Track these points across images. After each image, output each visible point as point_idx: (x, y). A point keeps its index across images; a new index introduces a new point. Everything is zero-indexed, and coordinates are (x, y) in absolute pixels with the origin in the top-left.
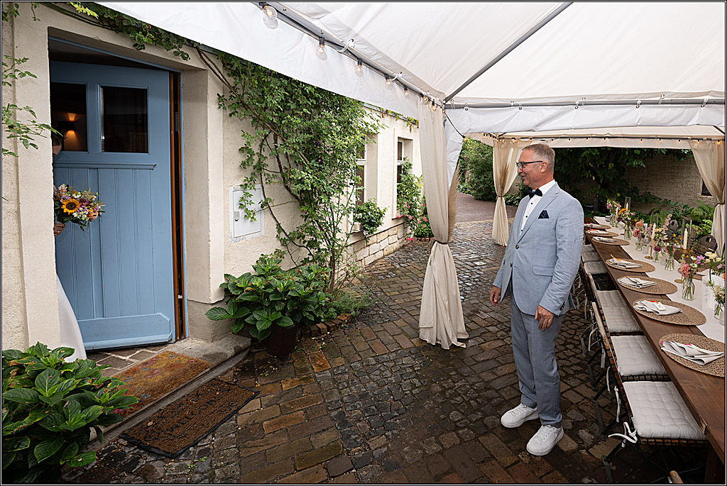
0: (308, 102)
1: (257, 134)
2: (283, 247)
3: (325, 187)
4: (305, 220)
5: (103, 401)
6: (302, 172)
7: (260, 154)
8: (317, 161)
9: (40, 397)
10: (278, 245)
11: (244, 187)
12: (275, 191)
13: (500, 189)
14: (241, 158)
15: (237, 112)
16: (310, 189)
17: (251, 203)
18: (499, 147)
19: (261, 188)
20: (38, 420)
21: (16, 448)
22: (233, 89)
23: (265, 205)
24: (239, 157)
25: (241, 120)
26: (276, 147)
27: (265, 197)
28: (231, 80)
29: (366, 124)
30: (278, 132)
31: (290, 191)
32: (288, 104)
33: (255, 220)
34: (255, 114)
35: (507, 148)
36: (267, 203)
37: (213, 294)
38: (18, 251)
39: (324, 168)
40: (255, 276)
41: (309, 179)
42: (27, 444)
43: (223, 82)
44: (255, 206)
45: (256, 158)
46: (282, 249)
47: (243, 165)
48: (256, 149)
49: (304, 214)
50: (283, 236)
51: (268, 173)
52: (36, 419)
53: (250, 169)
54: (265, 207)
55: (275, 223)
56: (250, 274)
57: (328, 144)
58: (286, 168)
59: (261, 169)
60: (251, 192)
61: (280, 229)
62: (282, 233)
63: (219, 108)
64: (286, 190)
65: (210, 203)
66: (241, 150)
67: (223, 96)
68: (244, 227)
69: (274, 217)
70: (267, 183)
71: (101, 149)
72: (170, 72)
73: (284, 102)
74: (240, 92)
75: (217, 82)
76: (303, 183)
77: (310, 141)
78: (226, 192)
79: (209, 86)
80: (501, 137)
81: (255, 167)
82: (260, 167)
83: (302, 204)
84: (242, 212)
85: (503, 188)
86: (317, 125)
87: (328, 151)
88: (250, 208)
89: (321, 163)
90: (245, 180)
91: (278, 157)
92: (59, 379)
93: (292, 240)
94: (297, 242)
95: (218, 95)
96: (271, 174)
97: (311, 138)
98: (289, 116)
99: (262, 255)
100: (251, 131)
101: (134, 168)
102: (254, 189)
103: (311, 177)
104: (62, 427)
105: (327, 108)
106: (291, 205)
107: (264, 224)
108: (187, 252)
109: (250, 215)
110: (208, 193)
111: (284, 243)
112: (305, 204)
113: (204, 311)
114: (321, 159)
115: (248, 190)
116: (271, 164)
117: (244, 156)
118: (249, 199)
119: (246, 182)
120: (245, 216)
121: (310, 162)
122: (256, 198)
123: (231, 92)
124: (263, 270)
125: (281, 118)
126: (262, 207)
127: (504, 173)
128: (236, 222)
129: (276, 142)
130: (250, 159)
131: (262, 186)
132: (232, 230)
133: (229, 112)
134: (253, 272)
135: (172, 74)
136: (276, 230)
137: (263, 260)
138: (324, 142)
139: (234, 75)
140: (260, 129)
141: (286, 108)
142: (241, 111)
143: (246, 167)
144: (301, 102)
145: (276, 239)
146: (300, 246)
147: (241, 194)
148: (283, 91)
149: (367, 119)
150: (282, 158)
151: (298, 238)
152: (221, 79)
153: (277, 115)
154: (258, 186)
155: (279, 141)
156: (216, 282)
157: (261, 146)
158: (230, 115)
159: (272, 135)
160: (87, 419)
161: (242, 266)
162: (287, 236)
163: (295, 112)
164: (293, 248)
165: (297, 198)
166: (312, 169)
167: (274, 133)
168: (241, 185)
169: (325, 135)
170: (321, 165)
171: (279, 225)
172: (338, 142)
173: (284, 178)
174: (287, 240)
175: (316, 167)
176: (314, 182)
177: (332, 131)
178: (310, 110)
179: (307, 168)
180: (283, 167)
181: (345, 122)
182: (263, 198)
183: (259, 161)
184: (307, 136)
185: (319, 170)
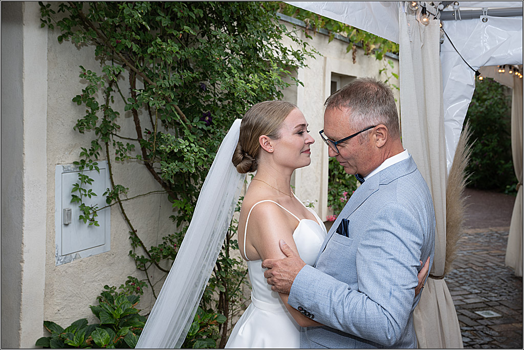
0: (191, 14)
1: (107, 72)
2: (140, 273)
4: (178, 224)
6: (180, 140)
7: (106, 108)
8: (202, 119)
11: (80, 165)
12: (131, 173)
14: (75, 114)
15: (72, 34)
16: (194, 170)
17: (91, 194)
19: (106, 166)
23: (113, 197)
24: (73, 112)
26: (134, 94)
27: (112, 183)
29: (284, 51)
30: (137, 67)
31: (152, 172)
32: (158, 19)
33: (96, 224)
34: (100, 37)
36: (117, 196)
39: (213, 133)
40: (99, 326)
41: (192, 151)
44: (97, 200)
45: (100, 114)
46: (139, 276)
47: (80, 127)
48: (100, 99)
49: (176, 215)
50: (140, 253)
51: (121, 140)
53: (90, 135)
54: (113, 202)
55: (128, 230)
56: (86, 322)
57: (220, 87)
58: (149, 133)
59: (107, 134)
60: (92, 174)
61: (135, 240)
62: (139, 248)
63: (42, 26)
65: (25, 195)
66: (77, 100)
67: (49, 5)
68: (78, 237)
69: (127, 219)
70: (117, 158)
73: (150, 15)
76: (181, 160)
77: (188, 85)
78: (51, 174)
81: (98, 131)
82: (106, 131)
83: (172, 197)
84: (75, 210)
86: (205, 55)
87: (220, 99)
88: (88, 202)
89: (209, 123)
90: (82, 154)
91: (135, 113)
93: (155, 260)
94: (162, 264)
96: (124, 142)
97: (195, 78)
98: (159, 40)
99: (106, 287)
100: (96, 68)
102: (97, 169)
103: (196, 150)
106: (155, 198)
107: (110, 231)
109: (87, 215)
110: (22, 176)
111: (141, 264)
112: (179, 196)
114: (209, 115)
115: (86, 172)
116: (125, 126)
117: (81, 111)
118: (88, 187)
119: (84, 158)
120: (81, 217)
121: (191, 121)
122: (100, 185)
125: (144, 45)
126: (108, 201)
128: (65, 228)
129: (133, 86)
130: (90, 117)
131: (109, 164)
132: (57, 242)
134: (92, 320)
136: (129, 242)
138: (213, 85)
140: (108, 62)
143: (85, 130)
144: (179, 14)
145: (128, 258)
147: (74, 178)
149: (286, 42)
150: (144, 117)
151: (165, 257)
153: (138, 38)
154: (102, 164)
155: (139, 85)
157: (107, 93)
158: (60, 39)
159: (126, 73)
162: (148, 253)
163: (169, 32)
164: (156, 274)
165: (164, 185)
166: (193, 133)
167: (132, 70)
168: (75, 163)
169: (218, 72)
170: (210, 127)
171: (133, 233)
172: (241, 84)
173: (143, 149)
174: (147, 260)
175: (202, 129)
176: (199, 158)
177: (230, 65)
178: (193, 29)
179: (187, 132)
180: (143, 130)
181: (249, 48)
182: (109, 186)
183: (104, 120)
184: (187, 74)
185: (206, 136)
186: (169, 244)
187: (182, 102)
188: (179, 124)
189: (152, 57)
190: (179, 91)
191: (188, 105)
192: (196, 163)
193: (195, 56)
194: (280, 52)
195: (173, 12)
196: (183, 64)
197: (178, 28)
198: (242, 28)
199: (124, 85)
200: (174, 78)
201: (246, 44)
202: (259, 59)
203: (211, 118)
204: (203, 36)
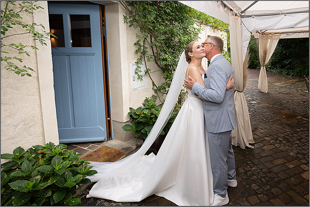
0: (167, 18)
1: (144, 35)
2: (155, 94)
3: (176, 62)
4: (166, 80)
5: (82, 172)
6: (166, 55)
7: (144, 46)
8: (172, 49)
9: (54, 170)
10: (153, 93)
11: (137, 63)
12: (152, 65)
13: (262, 62)
14: (135, 48)
15: (133, 25)
17: (140, 71)
18: (262, 39)
19: (145, 63)
20: (54, 182)
21: (46, 196)
22: (131, 12)
23: (147, 72)
24: (134, 48)
25: (135, 29)
26: (151, 42)
27: (147, 68)
28: (130, 8)
29: (195, 29)
30: (152, 34)
31: (158, 65)
32: (158, 19)
33: (142, 80)
34: (141, 25)
35: (267, 39)
36: (148, 71)
37: (125, 118)
38: (38, 97)
40: (145, 108)
42: (50, 194)
43: (126, 9)
44: (142, 73)
45: (142, 48)
46: (155, 95)
47: (137, 52)
48: (142, 44)
49: (165, 77)
50: (155, 88)
51: (148, 56)
52: (53, 181)
53: (139, 54)
54: (147, 74)
55: (152, 82)
56: (141, 107)
57: (177, 39)
58: (157, 53)
59: (144, 54)
60: (141, 66)
61: (154, 85)
62: (155, 87)
63: (125, 22)
64: (156, 64)
65: (122, 72)
66: (135, 44)
67: (126, 16)
68: (138, 84)
69: (151, 79)
70: (148, 61)
71: (70, 46)
72: (100, 5)
73: (156, 18)
74: (134, 14)
75: (123, 10)
76: (166, 61)
77: (168, 39)
78: (129, 66)
79: (119, 11)
80: (263, 34)
81: (142, 53)
82: (144, 53)
83: (164, 72)
84: (136, 76)
85: (264, 61)
86: (172, 30)
87: (177, 43)
88: (140, 74)
89: (174, 50)
90: (137, 60)
91: (152, 47)
92: (62, 161)
93: (159, 90)
94: (162, 91)
95: (124, 16)
96: (149, 56)
97: (169, 37)
98: (158, 26)
99: (146, 98)
100: (140, 34)
101: (85, 54)
102: (142, 64)
103: (171, 58)
104: (65, 185)
105: (176, 20)
106: (159, 72)
107: (146, 82)
108: (112, 96)
109: (140, 78)
110: (121, 67)
111: (156, 91)
112: (166, 72)
113: (120, 126)
115: (139, 65)
116: (149, 51)
117: (136, 47)
118: (140, 69)
119: (138, 61)
120: (138, 78)
121: (169, 50)
122: (143, 69)
123: (130, 14)
124: (148, 105)
125: (154, 27)
126: (146, 73)
127: (265, 53)
128: (134, 81)
129: (151, 39)
130: (139, 49)
131: (145, 62)
132: (132, 85)
133: (129, 24)
134: (143, 107)
135: (101, 7)
136: (152, 85)
137: (147, 100)
138: (175, 39)
139: (130, 5)
140: (144, 33)
141: (158, 21)
142: (135, 23)
143: (138, 53)
145: (152, 89)
146: (164, 93)
147: (135, 67)
148: (156, 13)
150: (154, 49)
151: (162, 89)
152: (125, 8)
153: (152, 25)
154: (143, 63)
155: (153, 39)
156: (126, 112)
157: (144, 42)
158: (130, 26)
159: (149, 36)
160: (76, 181)
161: (138, 104)
162: (157, 88)
163: (161, 23)
164: (160, 94)
165: (161, 68)
166: (169, 53)
167: (151, 35)
168: (136, 62)
169: (176, 35)
170: (174, 51)
171: (153, 82)
172: (183, 38)
173: (155, 58)
174: (157, 90)
175: (172, 52)
176: (172, 60)
177: (179, 33)
178: (168, 22)
179: (167, 53)
180: (155, 53)
181: (185, 28)
182: (146, 69)
183: (143, 50)
184: (167, 36)
185: (173, 54)
186: (163, 85)
187: (165, 44)
188: (165, 51)
189: (156, 31)
190: (165, 41)
191: (167, 45)
192: (171, 62)
193: (169, 30)
194: (193, 29)
195: (162, 17)
196: (165, 33)
197: (164, 22)
198: (182, 22)
199: (149, 39)
200: (163, 37)
201: (184, 27)
202: (187, 31)
203: (174, 48)
204: (171, 25)
